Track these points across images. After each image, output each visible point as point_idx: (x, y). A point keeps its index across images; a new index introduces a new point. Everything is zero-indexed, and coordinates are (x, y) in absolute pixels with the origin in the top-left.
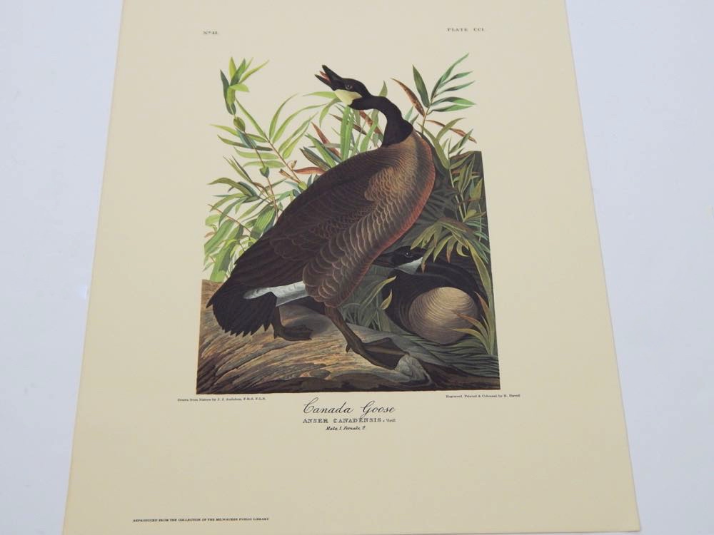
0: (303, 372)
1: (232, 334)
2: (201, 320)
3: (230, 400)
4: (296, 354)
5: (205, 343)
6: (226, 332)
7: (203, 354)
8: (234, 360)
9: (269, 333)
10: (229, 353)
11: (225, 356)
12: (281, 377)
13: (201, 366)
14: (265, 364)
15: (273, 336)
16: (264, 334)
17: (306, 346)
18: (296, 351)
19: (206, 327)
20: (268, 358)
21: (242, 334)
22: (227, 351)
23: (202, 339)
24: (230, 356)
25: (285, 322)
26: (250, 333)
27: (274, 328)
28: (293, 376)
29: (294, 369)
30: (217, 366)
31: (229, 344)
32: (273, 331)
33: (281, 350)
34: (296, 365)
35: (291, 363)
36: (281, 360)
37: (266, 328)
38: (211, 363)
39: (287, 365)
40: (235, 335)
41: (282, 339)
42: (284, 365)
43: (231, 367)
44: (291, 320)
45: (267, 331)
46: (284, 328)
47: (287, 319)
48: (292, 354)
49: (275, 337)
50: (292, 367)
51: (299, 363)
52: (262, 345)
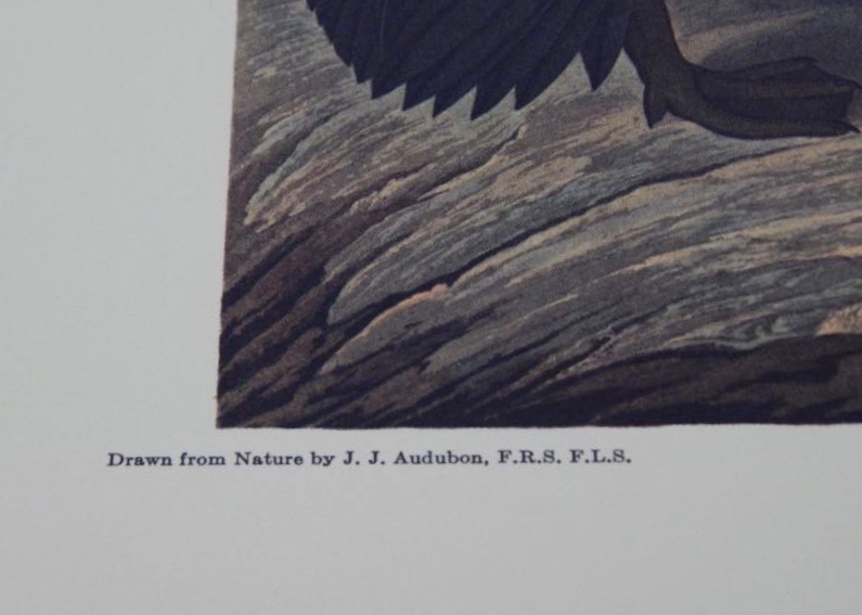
0: (831, 306)
1: (409, 103)
2: (242, 32)
3: (417, 460)
4: (784, 209)
5: (261, 150)
6: (378, 92)
7: (254, 206)
8: (428, 236)
9: (616, 101)
10: (400, 203)
11: (377, 215)
12: (709, 331)
13: (242, 271)
14: (611, 257)
15: (637, 110)
16: (585, 100)
17: (831, 165)
18: (781, 193)
19: (270, 72)
20: (622, 229)
21: (469, 99)
22: (387, 192)
23: (245, 130)
24: (407, 216)
25: (697, 46)
26: (510, 98)
27: (643, 74)
28: (781, 328)
29: (778, 292)
30: (333, 270)
31: (400, 152)
32: (638, 88)
33: (690, 185)
34: (795, 269)
35: (762, 256)
36: (701, 237)
37: (598, 74)
38: (296, 255)
39: (736, 264)
40: (427, 105)
41: (691, 128)
42: (716, 266)
43: (412, 275)
44: (733, 33)
45: (603, 89)
46: (697, 75)
47: (710, 28)
48: (752, 207)
49: (653, 117)
50: (768, 278)
51: (801, 256)
52: (584, 161)
